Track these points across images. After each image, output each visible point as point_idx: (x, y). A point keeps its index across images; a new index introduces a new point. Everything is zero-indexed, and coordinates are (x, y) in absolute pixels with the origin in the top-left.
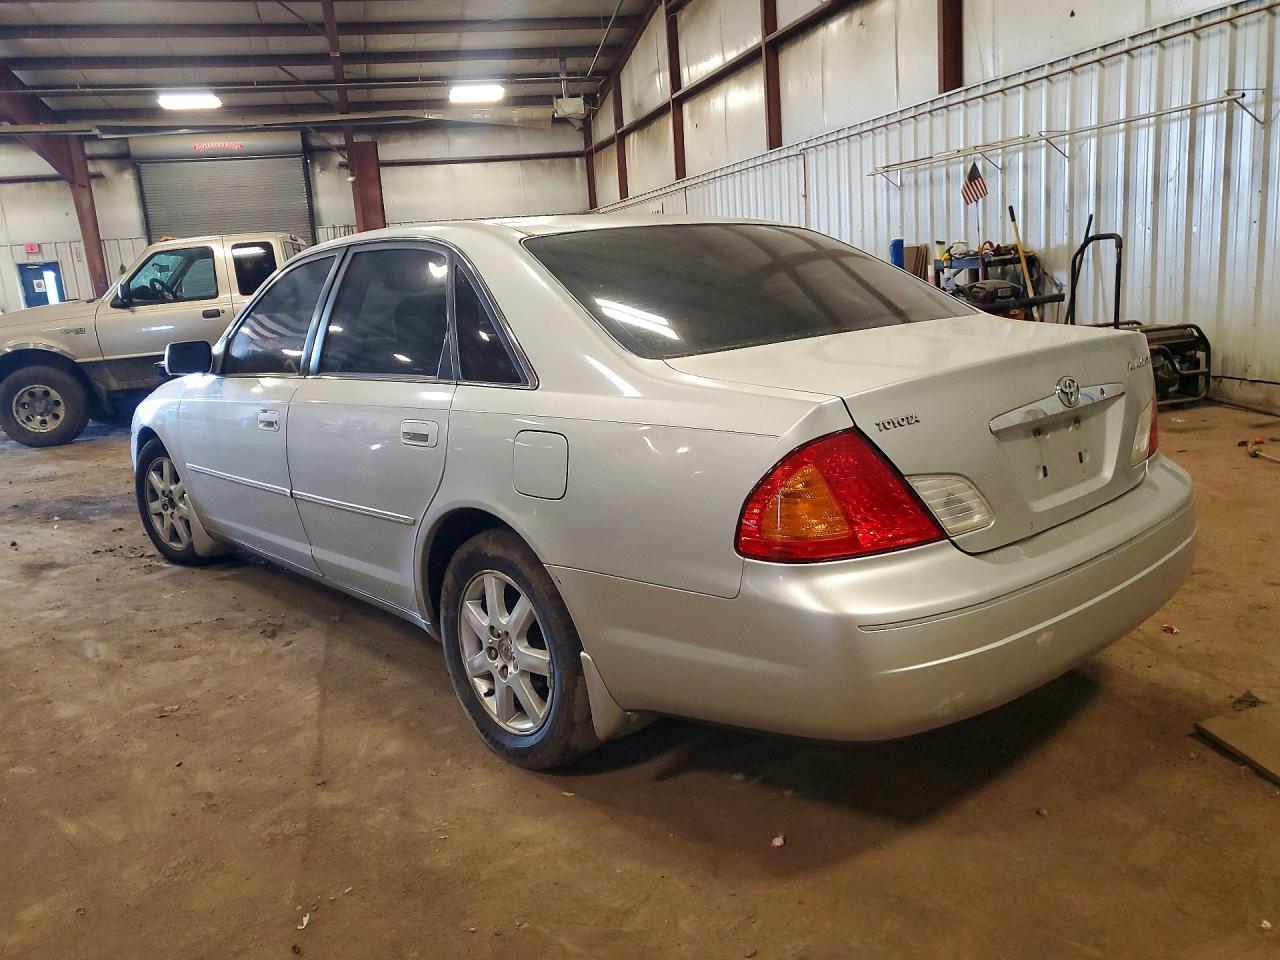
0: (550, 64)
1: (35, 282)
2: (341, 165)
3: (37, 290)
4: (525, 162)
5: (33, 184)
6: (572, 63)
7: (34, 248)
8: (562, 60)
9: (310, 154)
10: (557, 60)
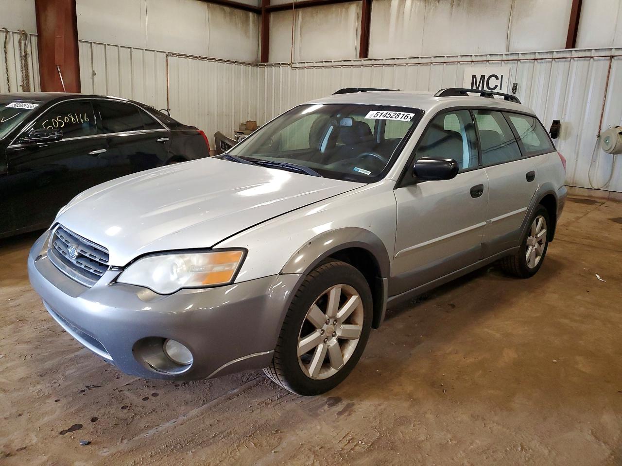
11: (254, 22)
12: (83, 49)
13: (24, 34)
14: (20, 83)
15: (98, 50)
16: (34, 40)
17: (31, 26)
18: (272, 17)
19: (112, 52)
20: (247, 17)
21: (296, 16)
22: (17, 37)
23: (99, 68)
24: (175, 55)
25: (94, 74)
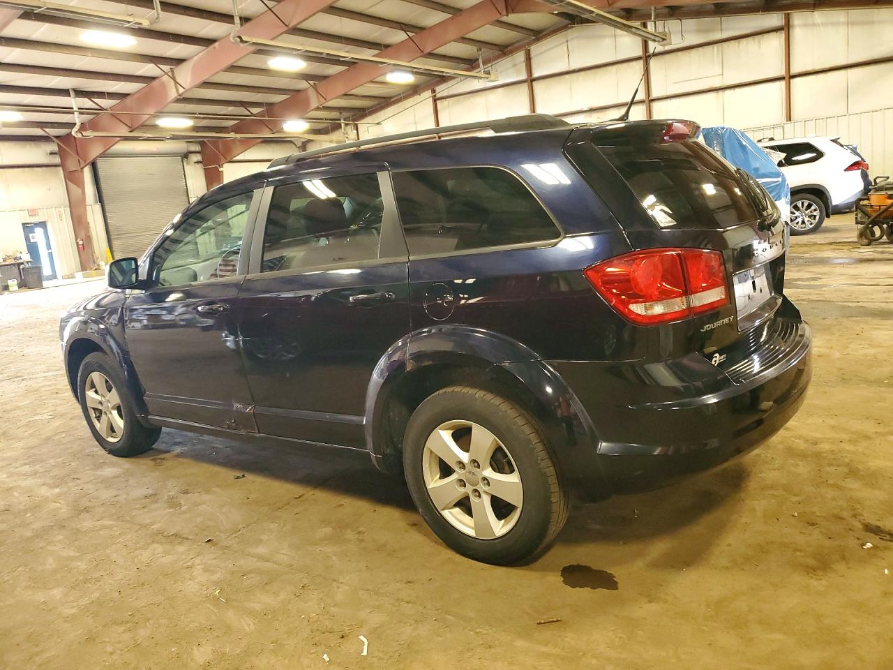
0: (335, 115)
1: (31, 235)
3: (32, 241)
5: (27, 169)
6: (345, 114)
7: (32, 212)
8: (341, 113)
9: (185, 156)
10: (338, 113)
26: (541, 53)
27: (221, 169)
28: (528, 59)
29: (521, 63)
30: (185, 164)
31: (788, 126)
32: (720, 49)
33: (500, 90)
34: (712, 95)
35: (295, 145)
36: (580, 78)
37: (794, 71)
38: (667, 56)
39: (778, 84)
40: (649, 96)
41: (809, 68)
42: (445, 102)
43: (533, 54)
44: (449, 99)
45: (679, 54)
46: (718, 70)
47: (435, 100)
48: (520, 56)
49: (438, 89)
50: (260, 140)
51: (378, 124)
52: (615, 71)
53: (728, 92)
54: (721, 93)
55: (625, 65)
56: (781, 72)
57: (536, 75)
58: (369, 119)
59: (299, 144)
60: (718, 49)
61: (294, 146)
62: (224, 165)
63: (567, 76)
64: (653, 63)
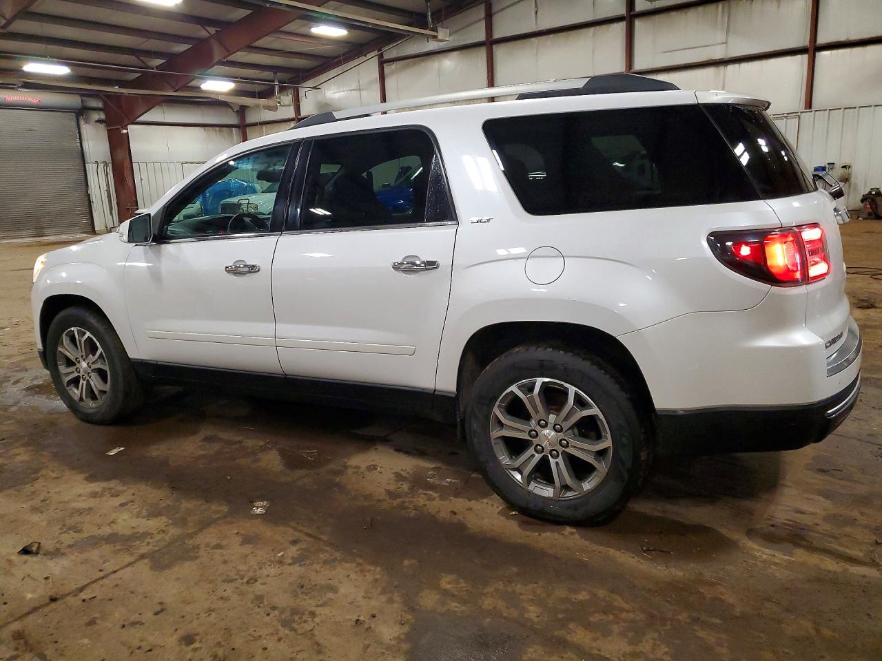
2: (99, 121)
4: (206, 128)
6: (280, 75)
8: (274, 73)
9: (81, 113)
10: (271, 73)
11: (236, 134)
12: (135, 166)
13: (106, 164)
14: (105, 189)
15: (143, 166)
16: (110, 165)
17: (108, 159)
18: (248, 129)
19: (150, 166)
20: (231, 131)
21: (262, 129)
22: (102, 165)
23: (144, 176)
24: (187, 163)
25: (142, 180)
26: (504, 8)
27: (125, 131)
28: (489, 17)
29: (480, 20)
30: (82, 122)
31: (807, 117)
32: (726, 8)
33: (455, 54)
34: (710, 71)
35: (232, 108)
36: (549, 42)
37: (822, 39)
38: (657, 18)
39: (799, 57)
40: (630, 69)
41: (843, 38)
42: (394, 66)
43: (494, 10)
44: (398, 62)
45: (674, 14)
46: (720, 36)
47: (382, 63)
48: (480, 12)
49: (384, 49)
50: (162, 98)
51: (315, 87)
52: (591, 34)
53: (731, 68)
54: (722, 68)
55: (604, 27)
56: (802, 40)
57: (497, 35)
58: (310, 83)
59: (237, 108)
60: (723, 8)
61: (230, 110)
62: (129, 127)
63: (533, 39)
64: (638, 24)
